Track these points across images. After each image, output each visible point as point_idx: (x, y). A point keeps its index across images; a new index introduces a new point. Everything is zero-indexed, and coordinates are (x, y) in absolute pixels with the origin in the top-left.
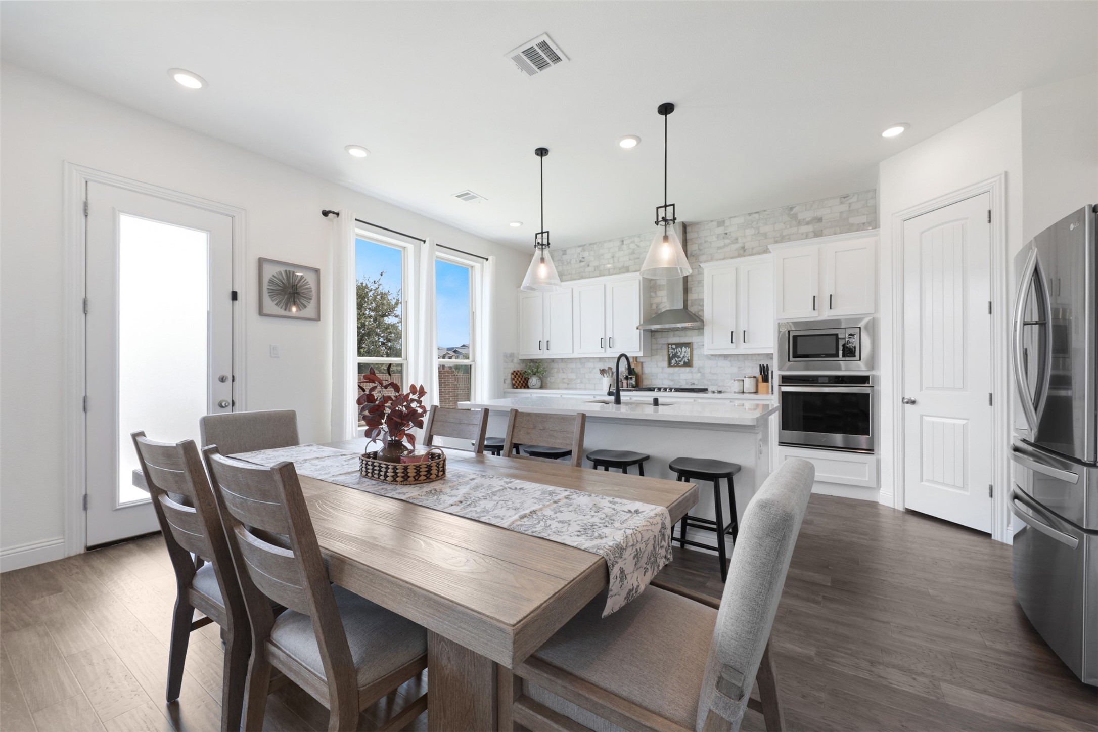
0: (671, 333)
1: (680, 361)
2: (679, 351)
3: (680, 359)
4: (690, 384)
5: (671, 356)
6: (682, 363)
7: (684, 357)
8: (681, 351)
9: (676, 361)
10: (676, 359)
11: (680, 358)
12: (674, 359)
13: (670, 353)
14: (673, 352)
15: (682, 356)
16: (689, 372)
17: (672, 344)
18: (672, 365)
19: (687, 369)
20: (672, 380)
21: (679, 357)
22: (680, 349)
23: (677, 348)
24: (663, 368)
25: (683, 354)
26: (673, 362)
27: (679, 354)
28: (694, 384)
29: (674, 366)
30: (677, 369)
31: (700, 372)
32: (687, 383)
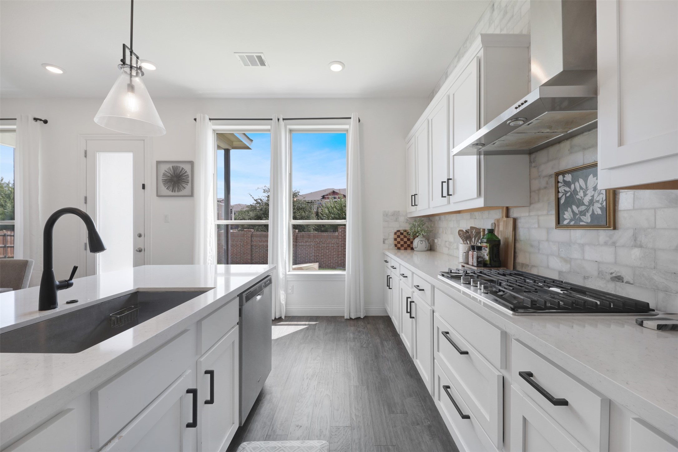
0: (566, 145)
1: (583, 213)
2: (581, 188)
3: (583, 208)
4: (609, 277)
5: (562, 201)
6: (587, 219)
7: (592, 202)
8: (584, 187)
9: (573, 212)
10: (574, 207)
11: (583, 204)
12: (569, 209)
13: (560, 195)
14: (566, 192)
15: (586, 200)
16: (606, 244)
17: (563, 173)
18: (566, 222)
19: (603, 235)
20: (567, 260)
21: (580, 203)
22: (581, 181)
23: (575, 180)
24: (548, 230)
25: (590, 193)
26: (567, 215)
27: (581, 194)
28: (619, 279)
29: (568, 226)
30: (577, 235)
31: (641, 246)
32: (601, 274)
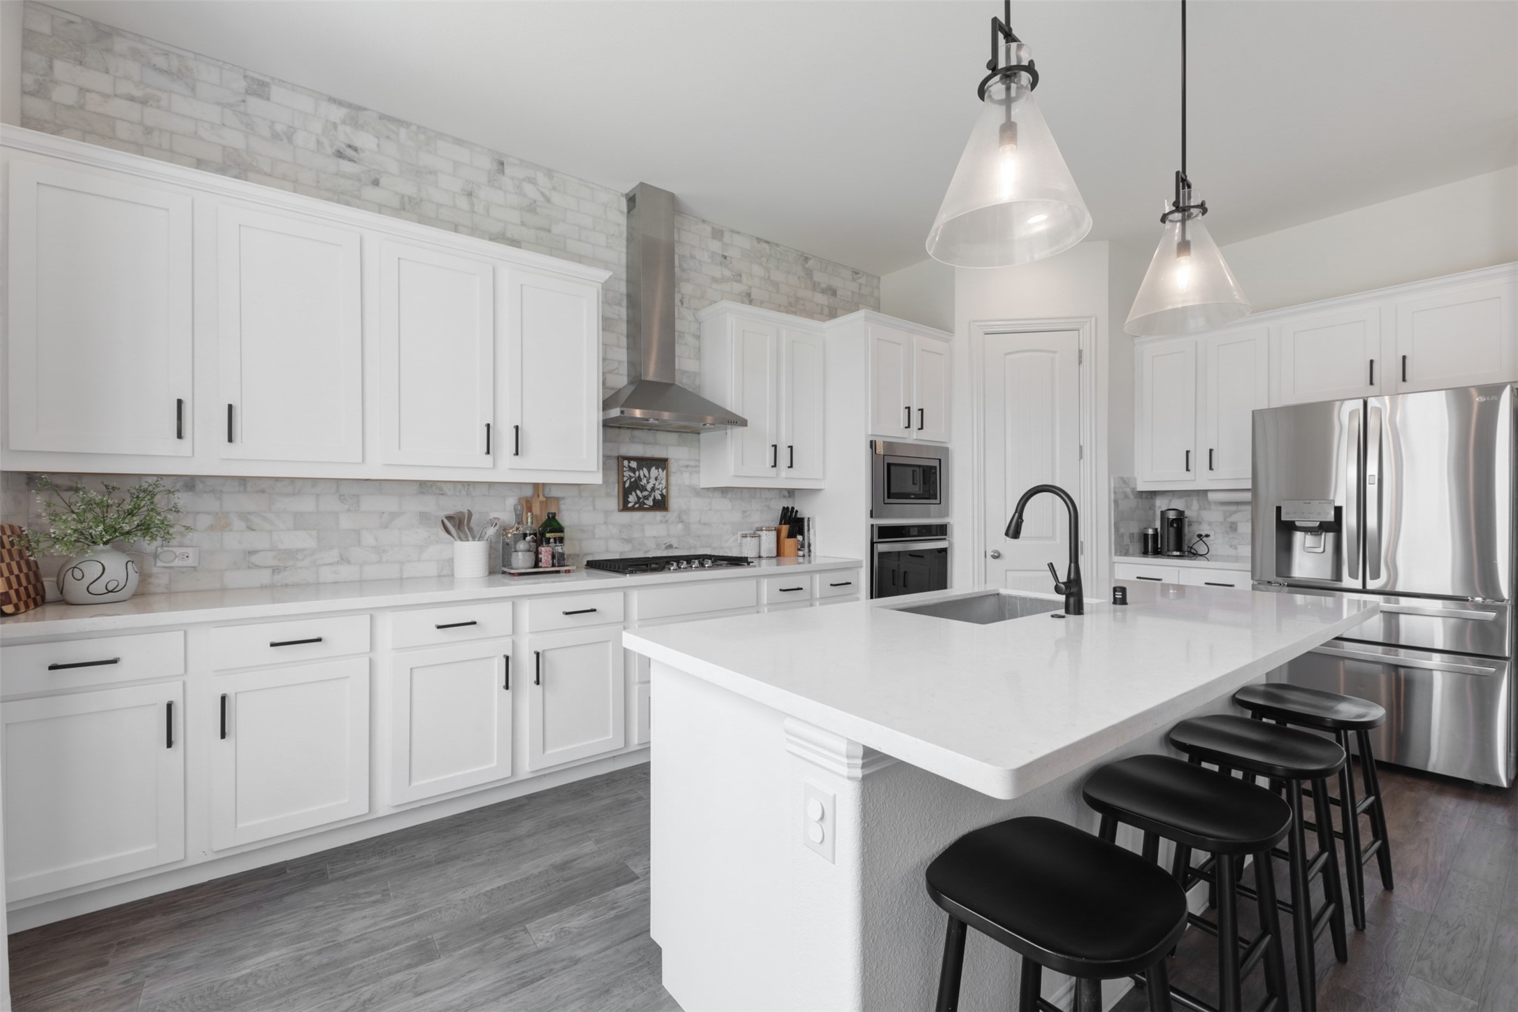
0: (626, 434)
1: (646, 498)
2: (645, 476)
3: (646, 493)
4: (664, 547)
5: (627, 485)
6: (650, 502)
7: (653, 489)
8: (647, 475)
9: (637, 495)
10: (638, 492)
11: (646, 490)
12: (634, 493)
13: (625, 479)
14: (631, 477)
15: (649, 487)
16: (661, 522)
17: (630, 459)
18: (630, 505)
19: (658, 515)
20: (628, 541)
21: (643, 489)
22: (645, 470)
23: (640, 468)
24: (607, 513)
25: (652, 481)
26: (632, 498)
27: (644, 481)
28: (670, 546)
29: (633, 509)
30: (637, 515)
31: (682, 522)
32: (658, 546)
